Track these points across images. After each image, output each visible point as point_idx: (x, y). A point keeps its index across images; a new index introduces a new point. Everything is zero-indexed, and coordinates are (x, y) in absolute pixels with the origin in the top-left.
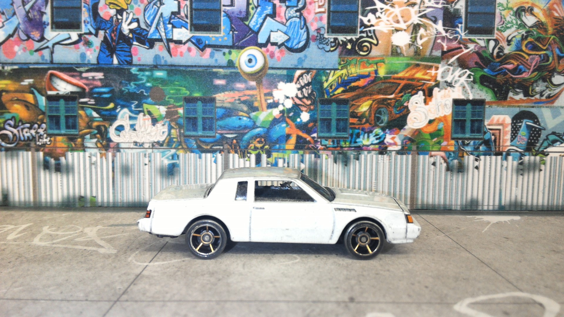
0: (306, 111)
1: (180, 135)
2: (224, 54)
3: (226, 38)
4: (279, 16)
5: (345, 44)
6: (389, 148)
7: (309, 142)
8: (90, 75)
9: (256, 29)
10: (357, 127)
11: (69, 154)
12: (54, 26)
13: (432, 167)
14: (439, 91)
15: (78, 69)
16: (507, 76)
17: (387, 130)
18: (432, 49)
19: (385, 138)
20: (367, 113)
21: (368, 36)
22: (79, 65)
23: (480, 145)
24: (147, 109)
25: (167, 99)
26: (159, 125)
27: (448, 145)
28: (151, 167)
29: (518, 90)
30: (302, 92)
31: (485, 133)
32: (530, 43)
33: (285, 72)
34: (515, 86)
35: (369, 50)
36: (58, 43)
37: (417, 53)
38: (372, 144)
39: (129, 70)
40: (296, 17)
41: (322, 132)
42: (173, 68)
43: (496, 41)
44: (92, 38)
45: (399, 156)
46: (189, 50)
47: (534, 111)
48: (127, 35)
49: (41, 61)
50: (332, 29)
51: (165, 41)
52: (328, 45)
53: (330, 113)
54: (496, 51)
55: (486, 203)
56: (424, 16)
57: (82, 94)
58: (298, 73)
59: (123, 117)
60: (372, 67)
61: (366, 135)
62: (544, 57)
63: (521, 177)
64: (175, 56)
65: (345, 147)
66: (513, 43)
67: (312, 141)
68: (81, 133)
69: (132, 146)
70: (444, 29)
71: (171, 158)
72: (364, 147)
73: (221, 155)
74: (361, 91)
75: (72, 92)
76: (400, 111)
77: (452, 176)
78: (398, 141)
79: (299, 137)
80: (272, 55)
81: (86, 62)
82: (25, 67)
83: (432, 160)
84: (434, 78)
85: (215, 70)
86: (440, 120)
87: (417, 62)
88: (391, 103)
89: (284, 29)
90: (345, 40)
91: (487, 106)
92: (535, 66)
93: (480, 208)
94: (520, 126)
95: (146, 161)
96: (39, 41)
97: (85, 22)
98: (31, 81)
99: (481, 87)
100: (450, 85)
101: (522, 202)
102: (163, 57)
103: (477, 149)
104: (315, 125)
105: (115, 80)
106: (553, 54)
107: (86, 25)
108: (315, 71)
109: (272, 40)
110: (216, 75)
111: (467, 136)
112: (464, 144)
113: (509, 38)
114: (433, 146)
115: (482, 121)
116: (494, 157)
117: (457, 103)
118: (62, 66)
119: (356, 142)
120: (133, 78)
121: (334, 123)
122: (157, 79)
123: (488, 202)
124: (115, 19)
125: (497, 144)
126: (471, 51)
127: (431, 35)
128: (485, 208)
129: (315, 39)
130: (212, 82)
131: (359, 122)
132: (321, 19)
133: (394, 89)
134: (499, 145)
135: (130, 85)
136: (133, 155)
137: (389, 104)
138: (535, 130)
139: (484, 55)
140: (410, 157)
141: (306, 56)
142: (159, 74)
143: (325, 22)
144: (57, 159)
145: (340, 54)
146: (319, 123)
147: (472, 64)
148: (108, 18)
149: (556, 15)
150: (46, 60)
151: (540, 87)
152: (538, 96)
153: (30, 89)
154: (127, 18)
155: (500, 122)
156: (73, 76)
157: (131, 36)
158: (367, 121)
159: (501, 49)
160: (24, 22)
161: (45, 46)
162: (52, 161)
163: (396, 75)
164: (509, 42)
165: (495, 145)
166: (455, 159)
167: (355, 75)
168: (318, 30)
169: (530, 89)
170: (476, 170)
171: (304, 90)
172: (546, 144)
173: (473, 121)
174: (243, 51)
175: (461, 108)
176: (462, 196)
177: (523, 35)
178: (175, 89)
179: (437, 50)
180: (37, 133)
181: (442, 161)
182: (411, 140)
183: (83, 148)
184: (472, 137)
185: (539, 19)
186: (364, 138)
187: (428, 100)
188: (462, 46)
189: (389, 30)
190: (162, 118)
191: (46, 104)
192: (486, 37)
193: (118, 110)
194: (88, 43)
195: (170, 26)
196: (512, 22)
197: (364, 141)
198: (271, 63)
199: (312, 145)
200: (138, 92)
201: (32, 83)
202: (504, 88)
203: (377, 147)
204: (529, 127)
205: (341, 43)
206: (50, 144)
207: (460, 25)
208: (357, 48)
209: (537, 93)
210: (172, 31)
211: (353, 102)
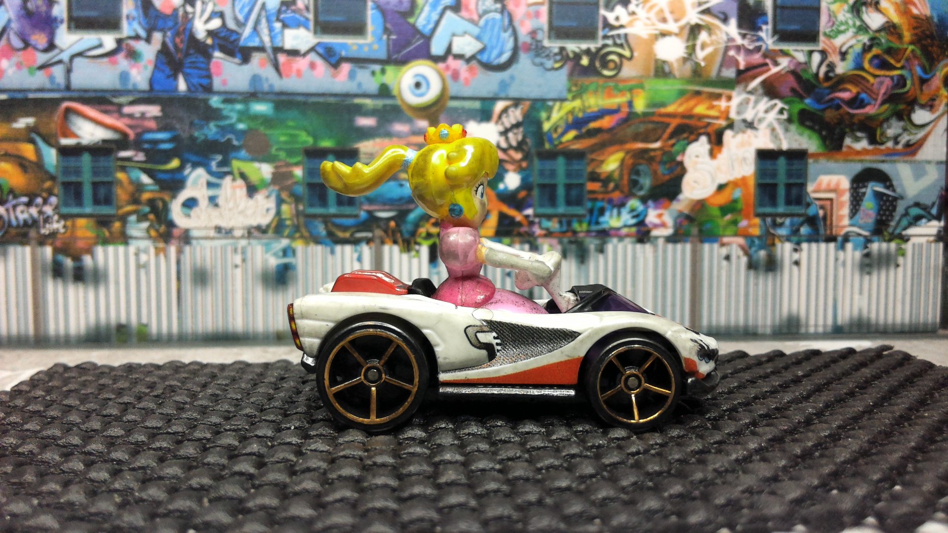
0: (515, 171)
1: (298, 214)
2: (373, 73)
3: (376, 47)
4: (467, 9)
5: (577, 57)
6: (655, 233)
7: (520, 224)
8: (137, 110)
9: (427, 30)
10: (600, 196)
11: (99, 250)
12: (73, 25)
13: (725, 263)
14: (734, 137)
15: (116, 100)
16: (841, 111)
17: (650, 203)
18: (721, 66)
19: (646, 216)
20: (616, 175)
21: (615, 44)
22: (116, 93)
23: (802, 224)
24: (239, 169)
25: (273, 151)
26: (260, 197)
27: (750, 226)
28: (246, 270)
29: (859, 134)
30: (507, 139)
31: (808, 205)
32: (876, 57)
33: (477, 105)
34: (855, 127)
35: (618, 68)
36: (80, 54)
37: (697, 73)
38: (625, 226)
39: (206, 101)
40: (496, 11)
41: (542, 205)
42: (284, 98)
43: (823, 53)
44: (140, 46)
45: (670, 246)
46: (312, 66)
47: (885, 167)
48: (203, 41)
49: (48, 85)
50: (557, 32)
51: (270, 51)
52: (549, 60)
53: (553, 174)
54: (823, 69)
55: (812, 322)
56: (707, 12)
57: (123, 142)
58: (500, 106)
59: (195, 182)
60: (623, 95)
61: (615, 211)
62: (898, 80)
63: (866, 278)
64: (288, 76)
65: (582, 232)
66: (850, 57)
67: (525, 222)
68: (121, 212)
69: (212, 233)
70: (740, 34)
71: (281, 254)
72: (612, 232)
73: (370, 248)
74: (606, 136)
75: (105, 141)
76: (671, 170)
77: (757, 278)
78: (668, 219)
79: (502, 217)
80: (455, 76)
81: (130, 87)
82: (19, 96)
83: (724, 251)
84: (724, 116)
85: (357, 101)
86: (735, 184)
87: (697, 88)
88: (655, 156)
89: (476, 31)
90: (577, 50)
91: (810, 161)
92: (885, 94)
93: (803, 330)
94: (864, 194)
95: (238, 259)
96: (46, 50)
97: (128, 17)
98: (30, 121)
99: (802, 129)
100: (750, 125)
101: (869, 319)
102: (267, 79)
103: (795, 232)
104: (529, 195)
105: (181, 120)
106: (912, 76)
107: (130, 24)
108: (528, 103)
109: (456, 49)
110: (360, 110)
111: (781, 209)
112: (775, 225)
113: (844, 49)
114: (725, 227)
115: (802, 186)
116: (823, 245)
117: (763, 155)
118: (87, 95)
119: (597, 223)
120: (213, 114)
121: (561, 192)
122: (255, 117)
123: (816, 320)
124: (181, 12)
125: (828, 222)
126: (782, 70)
127: (719, 43)
128: (812, 330)
129: (527, 48)
130: (351, 121)
131: (602, 189)
132: (537, 14)
133: (659, 132)
134: (831, 224)
135: (208, 128)
136: (213, 250)
137: (651, 160)
138: (887, 200)
139: (805, 76)
140: (688, 246)
141: (512, 78)
142: (261, 108)
143: (543, 21)
144: (77, 258)
145: (571, 75)
146: (536, 192)
147: (785, 90)
148: (168, 11)
149: (915, 11)
150: (58, 84)
151: (893, 129)
152: (890, 144)
153: (28, 135)
154: (203, 12)
155: (833, 186)
156: (105, 112)
157: (209, 41)
158: (617, 187)
159: (831, 67)
160: (19, 17)
161: (56, 59)
162: (69, 263)
163: (663, 110)
164: (843, 55)
165: (825, 225)
166: (761, 247)
167: (596, 109)
168: (533, 33)
169: (878, 132)
170: (795, 268)
171: (510, 135)
172: (904, 222)
173: (789, 186)
174: (405, 68)
175: (768, 165)
176: (773, 311)
177: (864, 44)
178: (286, 135)
179: (728, 67)
180: (41, 212)
181: (741, 253)
182: (689, 218)
183: (124, 239)
184: (788, 212)
185: (889, 18)
186: (611, 216)
187: (715, 151)
188: (768, 61)
189: (651, 35)
190: (265, 185)
191: (58, 161)
192: (807, 47)
193: (187, 171)
194: (133, 55)
195: (278, 25)
196: (846, 23)
197: (613, 220)
198: (454, 89)
199: (524, 229)
200: (223, 140)
201: (32, 125)
202: (837, 131)
203: (634, 230)
204: (878, 195)
205: (571, 55)
206: (64, 233)
207: (764, 27)
208: (597, 64)
209: (888, 139)
210: (282, 32)
211: (593, 156)
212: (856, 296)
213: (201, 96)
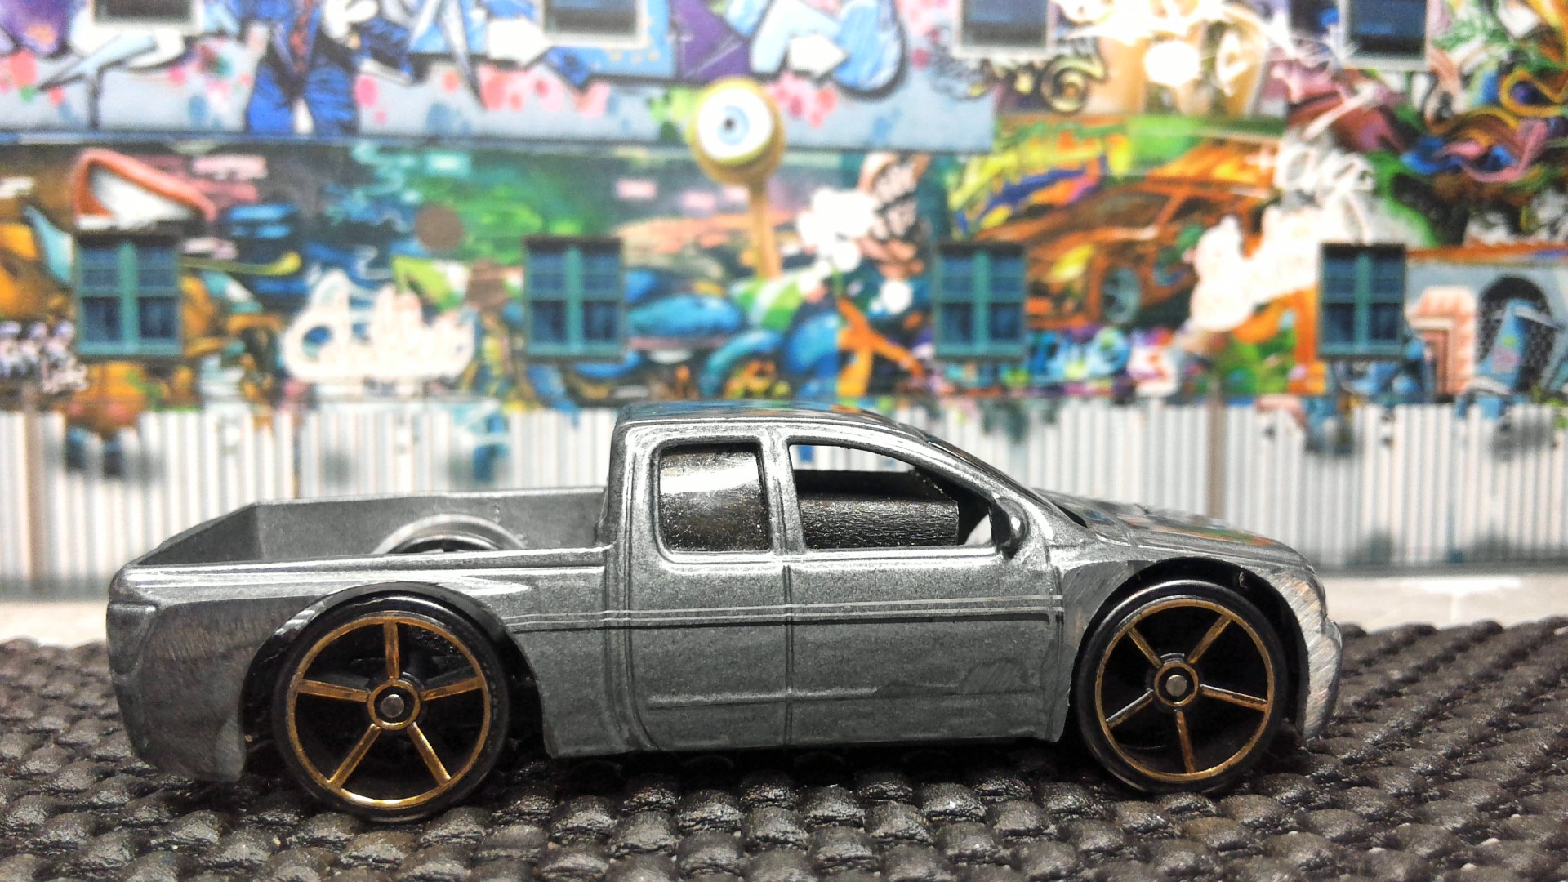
0: (900, 278)
1: (514, 355)
2: (650, 103)
3: (655, 55)
5: (1011, 76)
6: (1145, 389)
7: (906, 374)
8: (222, 165)
9: (745, 27)
10: (1050, 324)
11: (151, 422)
12: (104, 8)
13: (1265, 443)
14: (1281, 219)
15: (182, 148)
16: (1463, 177)
17: (1137, 335)
18: (1261, 95)
19: (1129, 358)
20: (1078, 287)
21: (1078, 55)
22: (183, 134)
23: (1396, 373)
24: (407, 274)
25: (469, 240)
26: (445, 324)
27: (1309, 376)
28: (420, 456)
29: (1492, 217)
30: (887, 223)
31: (1406, 340)
32: (1522, 83)
33: (833, 161)
34: (1485, 205)
35: (1083, 96)
36: (118, 64)
37: (1220, 108)
38: (1095, 377)
39: (346, 152)
41: (947, 338)
42: (490, 146)
43: (1434, 76)
44: (227, 50)
45: (1171, 413)
47: (1536, 276)
49: (57, 120)
50: (978, 31)
51: (463, 60)
52: (962, 81)
53: (967, 284)
54: (1432, 107)
55: (1412, 544)
57: (195, 225)
58: (873, 163)
59: (327, 298)
60: (1090, 145)
61: (1075, 351)
62: (1557, 124)
63: (1503, 468)
64: (496, 105)
65: (1017, 387)
66: (1478, 84)
67: (917, 371)
68: (191, 351)
69: (358, 390)
70: (1293, 40)
71: (483, 426)
72: (1070, 388)
74: (1059, 218)
75: (162, 223)
76: (1173, 278)
77: (1320, 468)
78: (1168, 365)
79: (880, 363)
80: (796, 108)
81: (208, 123)
82: (5, 139)
83: (1264, 421)
84: (1265, 183)
85: (622, 152)
86: (1284, 303)
87: (1219, 134)
88: (1146, 253)
89: (833, 27)
90: (1010, 65)
91: (1411, 264)
92: (1535, 147)
93: (1396, 559)
94: (1499, 322)
95: (404, 436)
96: (53, 56)
98: (24, 184)
99: (1397, 207)
100: (1308, 200)
101: (1506, 538)
102: (458, 112)
103: (1385, 387)
104: (925, 323)
105: (301, 185)
107: (208, 11)
108: (924, 159)
109: (797, 62)
110: (624, 169)
111: (1361, 347)
112: (1352, 375)
113: (1467, 69)
114: (1267, 378)
115: (1397, 307)
116: (1431, 411)
117: (1332, 253)
118: (131, 138)
119: (1044, 371)
120: (358, 175)
121: (981, 316)
122: (439, 181)
123: (1419, 539)
125: (1440, 369)
126: (1364, 104)
127: (1257, 55)
128: (1411, 558)
129: (923, 59)
130: (609, 188)
131: (1053, 312)
133: (1153, 209)
134: (1445, 373)
135: (352, 199)
136: (360, 420)
137: (1139, 260)
138: (1539, 333)
139: (1402, 115)
140: (1203, 413)
141: (897, 113)
142: (447, 163)
143: (951, 13)
144: (109, 435)
145: (1001, 108)
146: (937, 318)
147: (1368, 137)
150: (76, 119)
151: (1549, 208)
152: (1543, 235)
153: (20, 211)
155: (1448, 305)
156: (164, 169)
157: (354, 42)
158: (1080, 308)
159: (1446, 100)
161: (71, 73)
162: (94, 444)
163: (1159, 172)
164: (1466, 80)
166: (1327, 414)
167: (1042, 169)
168: (934, 33)
169: (1524, 214)
170: (1384, 452)
171: (893, 215)
173: (1376, 308)
174: (705, 94)
175: (1341, 269)
176: (1347, 522)
177: (1501, 62)
178: (492, 212)
179: (1272, 97)
180: (43, 352)
181: (1293, 424)
182: (1205, 364)
183: (195, 399)
184: (1373, 351)
185: (1543, 18)
186: (1068, 359)
187: (1250, 244)
188: (1341, 89)
189: (1139, 40)
190: (452, 301)
191: (75, 260)
192: (1404, 65)
193: (313, 275)
194: (213, 65)
195: (478, 15)
196: (1470, 24)
197: (1072, 366)
198: (794, 131)
199: (916, 382)
200: (377, 220)
201: (27, 194)
202: (1455, 211)
203: (1108, 384)
204: (1525, 325)
205: (1000, 74)
206: (88, 390)
207: (1332, 29)
208: (1046, 90)
209: (1541, 226)
210: (484, 27)
211: (1036, 253)
212: (1486, 500)
213: (338, 140)
